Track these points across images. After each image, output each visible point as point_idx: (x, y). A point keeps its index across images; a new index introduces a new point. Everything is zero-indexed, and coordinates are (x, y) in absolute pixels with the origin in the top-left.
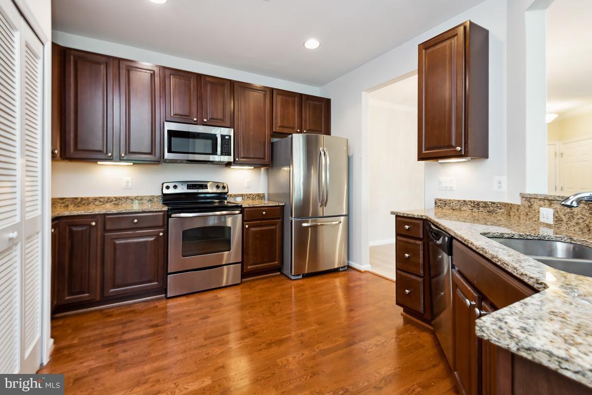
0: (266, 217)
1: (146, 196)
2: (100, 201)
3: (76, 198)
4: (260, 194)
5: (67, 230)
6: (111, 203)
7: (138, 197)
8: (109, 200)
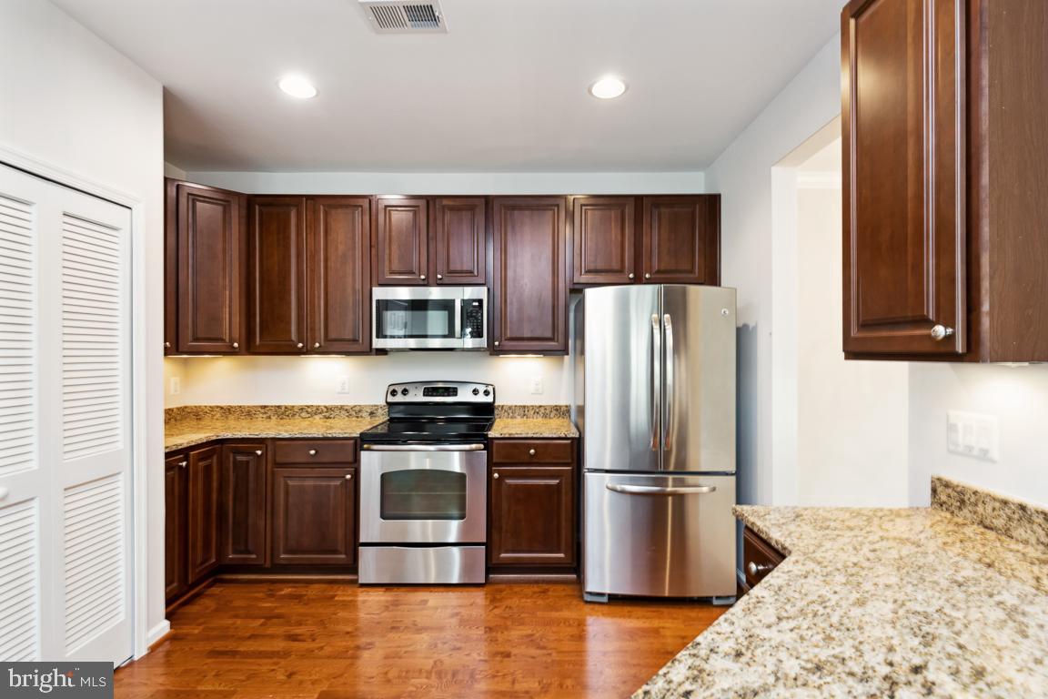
0: (535, 460)
1: (366, 406)
2: (307, 412)
3: (279, 407)
4: (560, 407)
5: (231, 459)
6: (321, 416)
7: (355, 406)
8: (316, 411)
